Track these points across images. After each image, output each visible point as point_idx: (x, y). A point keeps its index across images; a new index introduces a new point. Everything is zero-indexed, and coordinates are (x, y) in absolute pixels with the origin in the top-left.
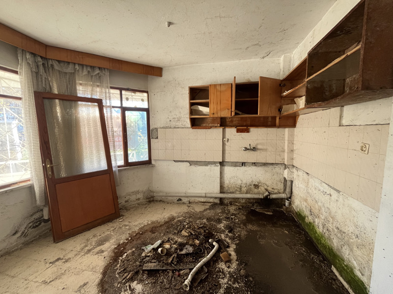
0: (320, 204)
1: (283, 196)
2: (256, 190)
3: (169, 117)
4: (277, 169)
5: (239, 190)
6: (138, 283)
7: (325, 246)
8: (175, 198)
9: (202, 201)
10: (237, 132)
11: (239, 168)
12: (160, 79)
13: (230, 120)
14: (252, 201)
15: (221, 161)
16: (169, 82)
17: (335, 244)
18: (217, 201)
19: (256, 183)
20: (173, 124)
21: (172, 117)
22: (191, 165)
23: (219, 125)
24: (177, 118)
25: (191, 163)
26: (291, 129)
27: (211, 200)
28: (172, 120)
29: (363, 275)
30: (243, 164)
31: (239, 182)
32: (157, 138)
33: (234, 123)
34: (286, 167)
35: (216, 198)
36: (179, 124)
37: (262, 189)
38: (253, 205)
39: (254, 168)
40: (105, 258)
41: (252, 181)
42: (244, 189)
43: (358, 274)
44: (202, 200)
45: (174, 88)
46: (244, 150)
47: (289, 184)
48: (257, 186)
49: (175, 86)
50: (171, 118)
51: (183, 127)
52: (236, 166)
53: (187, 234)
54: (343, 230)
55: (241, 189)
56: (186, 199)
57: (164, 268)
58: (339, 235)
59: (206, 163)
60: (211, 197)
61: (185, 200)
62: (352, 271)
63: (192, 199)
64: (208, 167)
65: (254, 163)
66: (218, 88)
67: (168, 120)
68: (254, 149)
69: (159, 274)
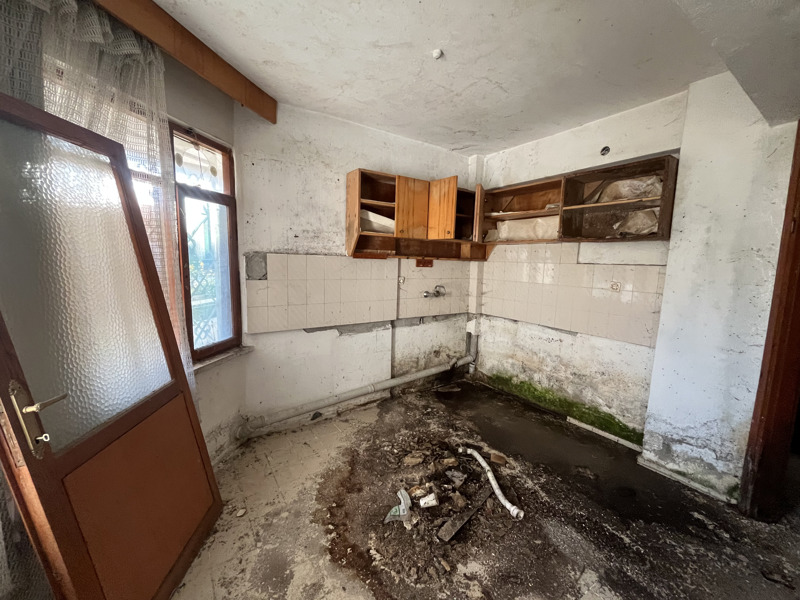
0: (542, 355)
1: (469, 359)
2: (436, 359)
3: (295, 228)
4: (461, 321)
5: (415, 365)
6: (465, 564)
7: (552, 402)
8: (307, 415)
9: (362, 402)
10: (418, 265)
11: (416, 327)
12: (273, 127)
13: (406, 243)
14: (431, 378)
15: (395, 318)
16: (296, 142)
17: (570, 392)
18: (387, 395)
19: (437, 349)
20: (304, 244)
21: (301, 228)
22: (341, 334)
23: (394, 252)
24: (314, 231)
25: (343, 329)
26: (481, 263)
27: (378, 396)
28: (300, 236)
29: (610, 408)
30: (422, 320)
31: (416, 351)
32: (265, 277)
33: (411, 249)
34: (469, 317)
35: (384, 390)
36: (317, 246)
37: (443, 356)
38: (433, 384)
39: (434, 324)
40: (344, 589)
41: (432, 347)
42: (422, 362)
43: (605, 409)
44: (363, 400)
45: (307, 160)
46: (426, 296)
47: (473, 340)
48: (437, 353)
49: (310, 157)
50: (297, 229)
51: (326, 252)
52: (412, 325)
53: (420, 460)
54: (583, 372)
55: (417, 363)
56: (331, 409)
57: (466, 519)
58: (576, 380)
59: (369, 327)
60: (376, 392)
61: (328, 412)
62: (596, 410)
63: (342, 407)
64: (373, 334)
65: (434, 317)
66: (411, 184)
67: (291, 234)
68: (438, 294)
69: (470, 530)
